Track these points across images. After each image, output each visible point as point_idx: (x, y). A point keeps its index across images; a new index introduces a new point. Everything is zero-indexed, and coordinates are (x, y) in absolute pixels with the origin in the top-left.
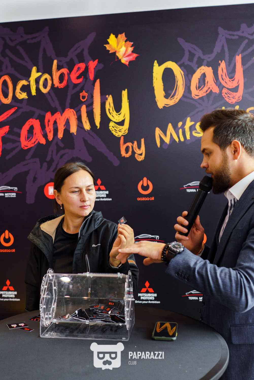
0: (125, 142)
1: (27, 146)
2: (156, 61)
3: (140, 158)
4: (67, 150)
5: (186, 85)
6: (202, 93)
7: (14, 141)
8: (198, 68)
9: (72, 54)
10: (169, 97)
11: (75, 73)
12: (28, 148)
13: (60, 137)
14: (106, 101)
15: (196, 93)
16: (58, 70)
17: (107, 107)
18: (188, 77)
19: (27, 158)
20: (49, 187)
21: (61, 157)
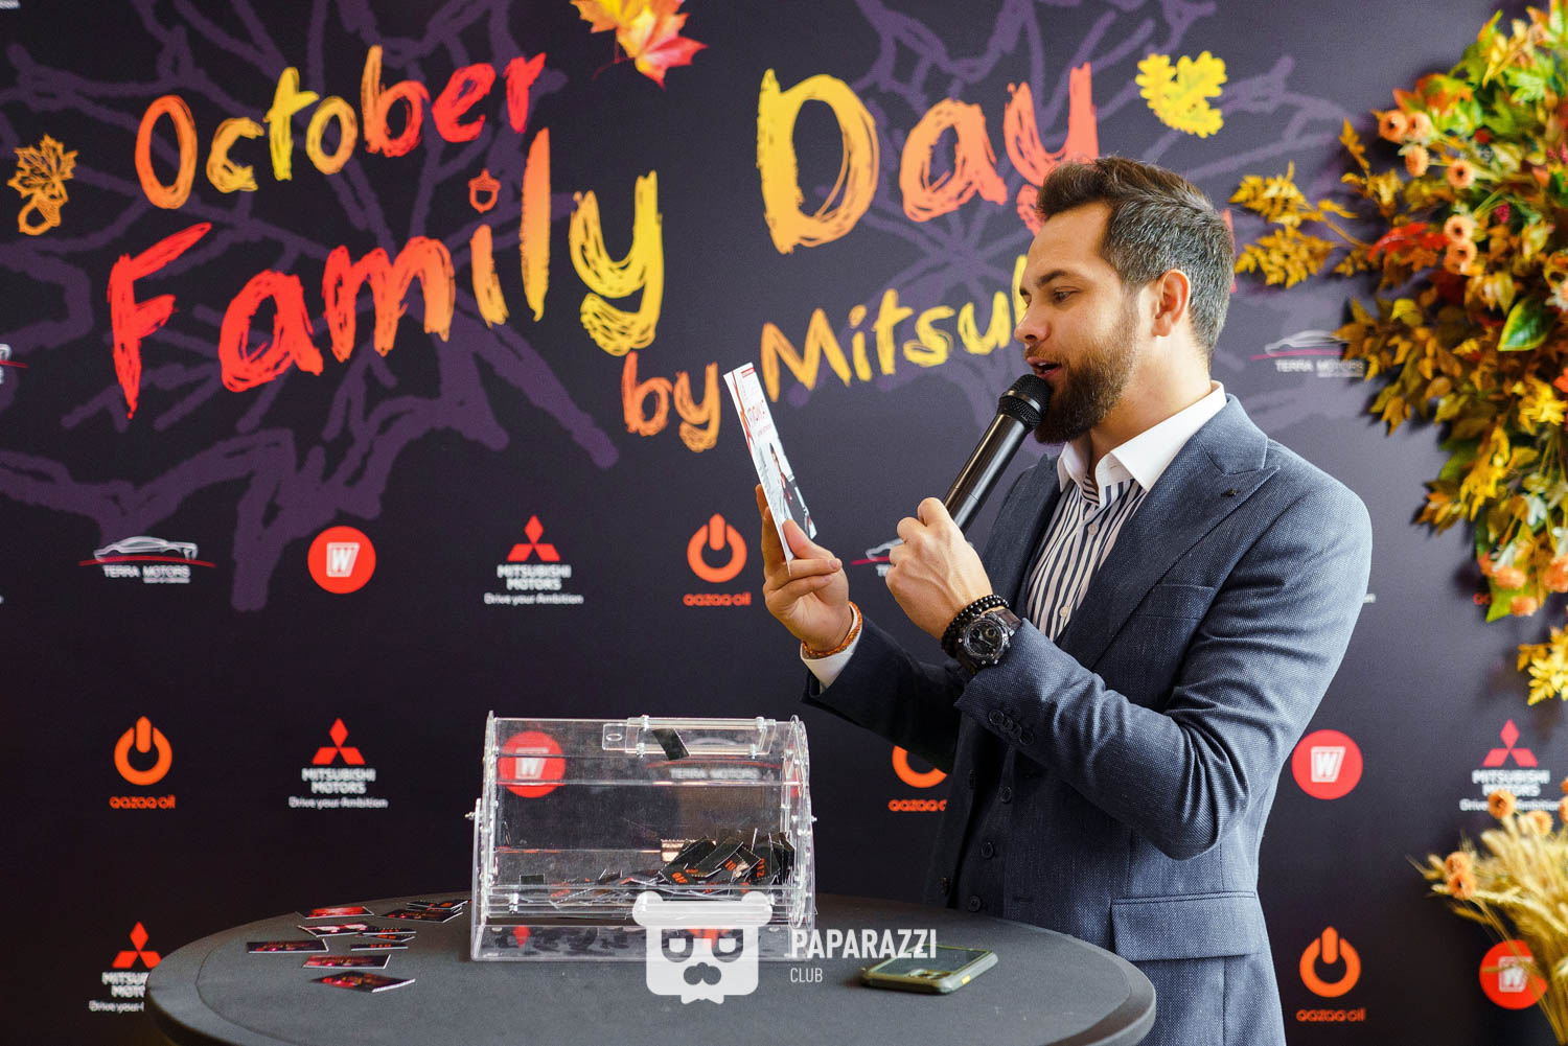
0: (641, 378)
1: (244, 380)
2: (770, 74)
3: (701, 440)
4: (407, 402)
5: (882, 168)
6: (943, 201)
7: (190, 359)
8: (931, 104)
9: (443, 28)
10: (818, 209)
11: (454, 104)
12: (249, 389)
13: (383, 349)
14: (572, 214)
15: (920, 201)
16: (383, 87)
17: (576, 237)
18: (891, 139)
19: (243, 425)
20: (330, 546)
21: (385, 426)
